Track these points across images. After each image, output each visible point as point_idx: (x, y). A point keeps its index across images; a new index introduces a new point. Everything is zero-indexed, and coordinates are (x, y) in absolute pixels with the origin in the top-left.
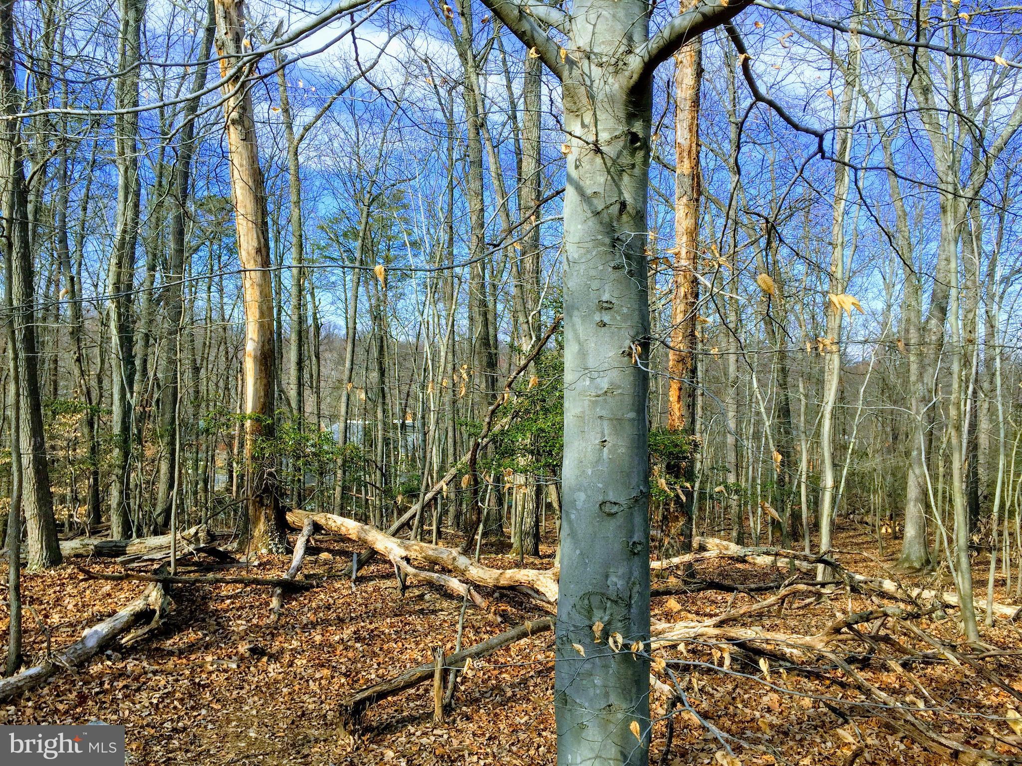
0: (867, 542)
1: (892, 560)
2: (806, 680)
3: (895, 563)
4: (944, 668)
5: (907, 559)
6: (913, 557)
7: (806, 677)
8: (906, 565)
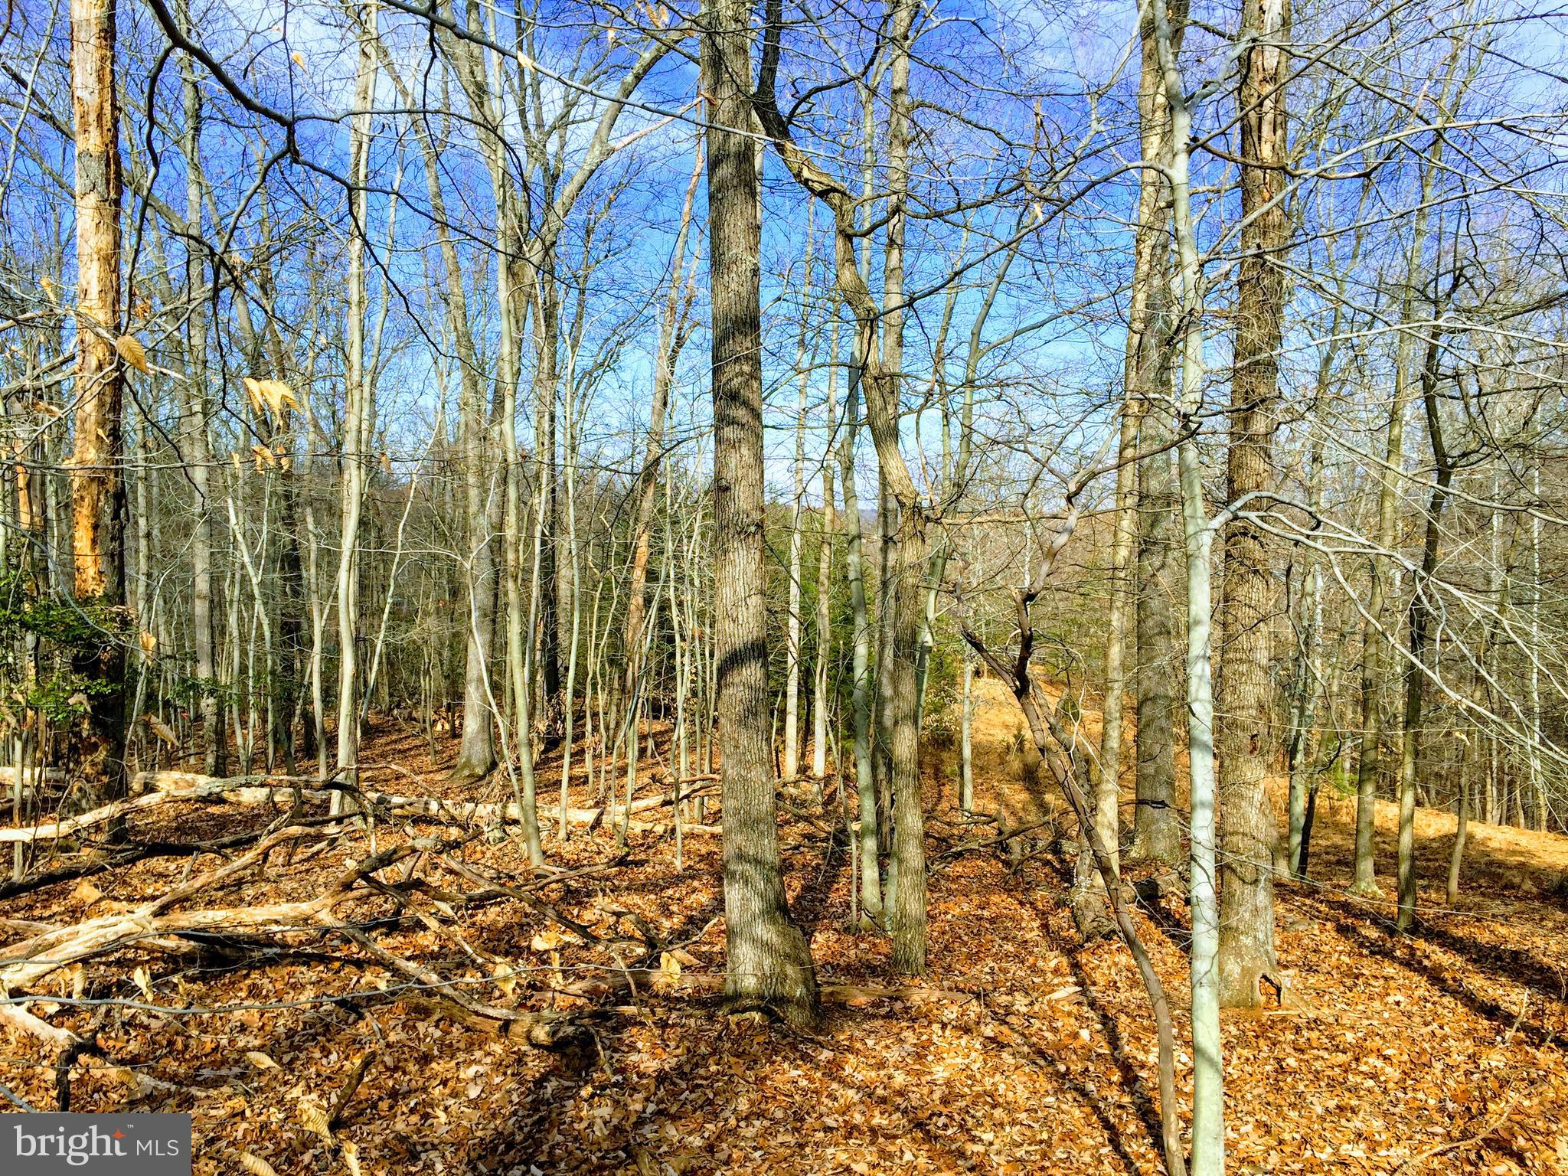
0: (417, 747)
1: (448, 768)
2: (304, 969)
3: (451, 772)
4: (498, 909)
5: (467, 764)
6: (474, 761)
7: (304, 964)
8: (466, 772)
